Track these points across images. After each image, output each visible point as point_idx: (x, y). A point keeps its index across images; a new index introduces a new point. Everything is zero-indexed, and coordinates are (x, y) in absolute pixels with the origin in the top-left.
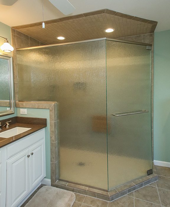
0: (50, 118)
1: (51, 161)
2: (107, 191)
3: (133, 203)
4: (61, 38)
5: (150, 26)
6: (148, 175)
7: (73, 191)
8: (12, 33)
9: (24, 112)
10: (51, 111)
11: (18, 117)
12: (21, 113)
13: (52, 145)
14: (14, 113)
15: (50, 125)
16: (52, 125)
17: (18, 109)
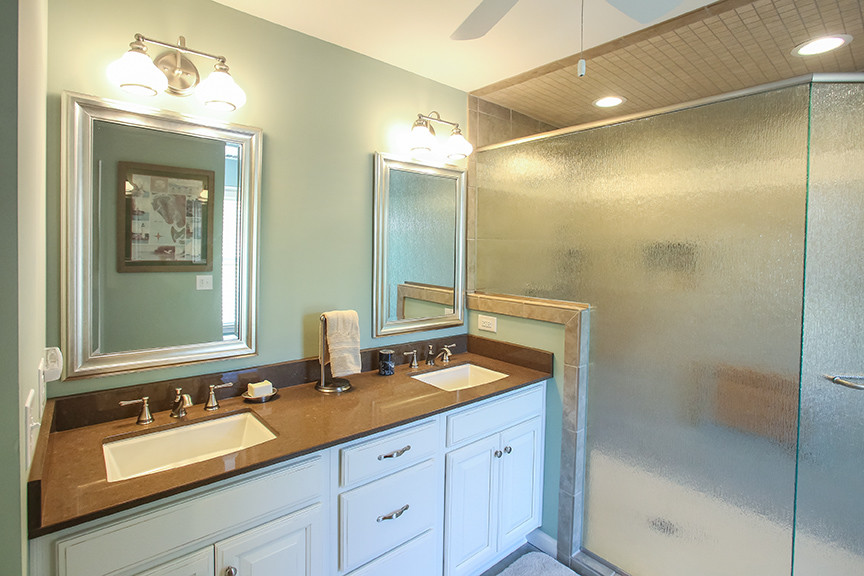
0: (566, 351)
1: (561, 487)
4: (609, 102)
8: (470, 106)
9: (486, 326)
10: (569, 331)
11: (471, 336)
12: (480, 327)
13: (569, 439)
14: (462, 324)
15: (565, 376)
16: (572, 376)
17: (473, 314)
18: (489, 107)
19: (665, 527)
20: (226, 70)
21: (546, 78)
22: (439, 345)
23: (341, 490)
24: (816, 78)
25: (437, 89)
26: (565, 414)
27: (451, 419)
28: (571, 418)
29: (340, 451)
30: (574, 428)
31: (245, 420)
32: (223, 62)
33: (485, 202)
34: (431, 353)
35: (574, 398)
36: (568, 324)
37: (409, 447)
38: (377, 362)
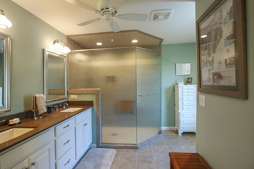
0: (96, 100)
1: (96, 131)
2: (136, 144)
3: (152, 148)
4: (99, 44)
5: (159, 41)
6: (159, 134)
7: (113, 148)
8: (67, 39)
9: (74, 97)
10: (97, 95)
11: (69, 101)
12: (72, 98)
13: (98, 119)
14: (66, 98)
15: (96, 105)
16: (98, 105)
17: (69, 95)
18: (71, 40)
19: (114, 135)
20: (4, 14)
21: (88, 36)
22: (63, 104)
23: (56, 138)
24: (136, 47)
25: (59, 33)
26: (97, 114)
27: (76, 117)
28: (98, 114)
29: (55, 127)
30: (99, 116)
31: (13, 130)
32: (2, 12)
33: (71, 65)
34: (61, 106)
35: (98, 110)
36: (96, 93)
37: (69, 125)
38: (50, 109)
